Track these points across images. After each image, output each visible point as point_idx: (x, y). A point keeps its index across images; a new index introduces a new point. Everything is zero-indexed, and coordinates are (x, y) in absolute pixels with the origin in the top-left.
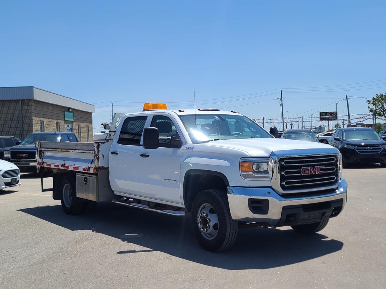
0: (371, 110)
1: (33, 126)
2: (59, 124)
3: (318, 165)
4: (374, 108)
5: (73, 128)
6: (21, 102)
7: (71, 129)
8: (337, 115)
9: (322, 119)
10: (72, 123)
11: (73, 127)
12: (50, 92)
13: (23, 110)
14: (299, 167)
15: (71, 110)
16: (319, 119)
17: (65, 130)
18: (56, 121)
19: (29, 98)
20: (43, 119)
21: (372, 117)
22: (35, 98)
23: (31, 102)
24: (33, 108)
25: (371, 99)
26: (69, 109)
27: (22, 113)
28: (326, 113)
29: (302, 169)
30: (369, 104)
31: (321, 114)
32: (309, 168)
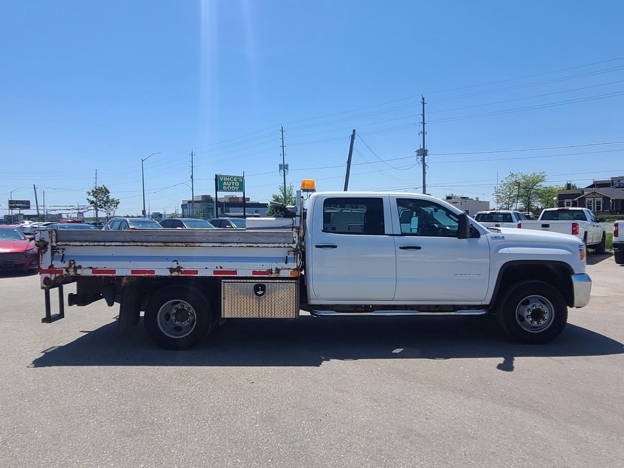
0: (92, 202)
4: (94, 199)
8: (29, 204)
9: (11, 208)
16: (8, 207)
21: (93, 208)
25: (90, 191)
28: (17, 201)
30: (89, 195)
31: (11, 202)
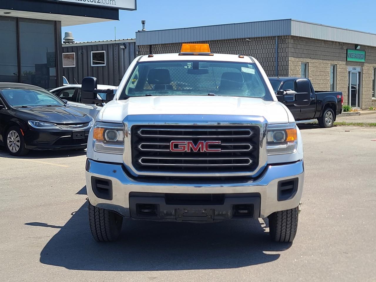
1: (289, 69)
2: (337, 66)
3: (205, 139)
5: (363, 72)
6: (277, 39)
7: (359, 73)
10: (362, 64)
11: (363, 70)
12: (321, 25)
13: (279, 49)
14: (168, 140)
15: (359, 47)
17: (347, 74)
18: (330, 62)
19: (286, 34)
20: (307, 60)
22: (293, 33)
23: (289, 38)
24: (290, 46)
26: (356, 45)
27: (278, 52)
29: (171, 144)
32: (185, 142)
